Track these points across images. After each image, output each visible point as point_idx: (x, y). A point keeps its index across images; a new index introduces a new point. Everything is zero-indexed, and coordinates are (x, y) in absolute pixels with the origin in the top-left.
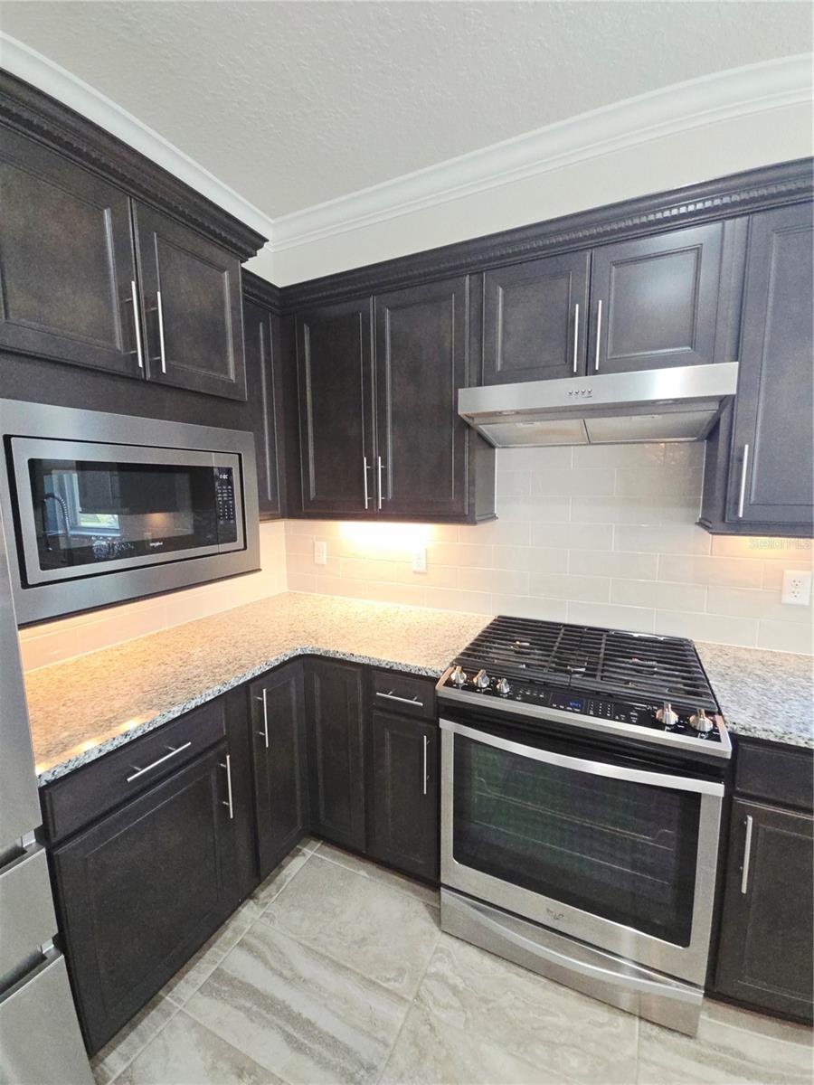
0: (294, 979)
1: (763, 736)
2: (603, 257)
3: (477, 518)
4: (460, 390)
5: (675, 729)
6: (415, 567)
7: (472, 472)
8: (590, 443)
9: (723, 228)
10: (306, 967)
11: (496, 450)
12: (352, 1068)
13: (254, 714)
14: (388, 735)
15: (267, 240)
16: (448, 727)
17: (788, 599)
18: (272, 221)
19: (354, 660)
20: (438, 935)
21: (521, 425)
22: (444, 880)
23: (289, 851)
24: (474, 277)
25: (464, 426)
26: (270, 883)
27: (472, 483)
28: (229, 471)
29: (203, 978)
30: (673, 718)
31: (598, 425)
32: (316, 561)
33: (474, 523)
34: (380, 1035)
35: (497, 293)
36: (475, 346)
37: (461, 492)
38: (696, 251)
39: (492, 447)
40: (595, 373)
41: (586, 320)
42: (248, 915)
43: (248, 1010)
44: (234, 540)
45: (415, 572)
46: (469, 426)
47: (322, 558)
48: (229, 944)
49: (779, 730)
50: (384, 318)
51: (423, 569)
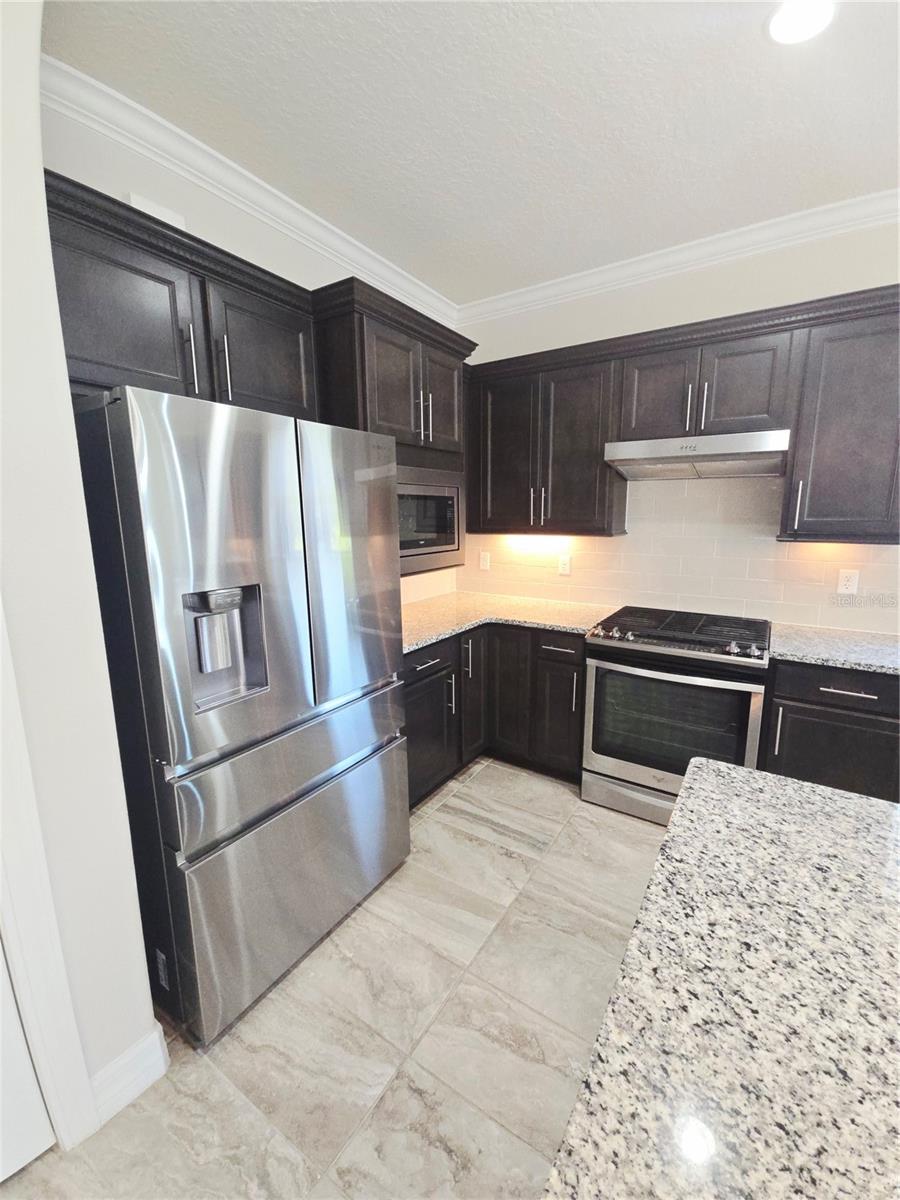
0: (491, 811)
1: (791, 658)
2: (709, 352)
3: (613, 532)
4: (606, 445)
5: (737, 655)
6: (561, 571)
7: (611, 501)
8: (700, 477)
9: (792, 336)
10: (496, 807)
11: (628, 482)
12: (535, 843)
13: (463, 655)
14: (548, 675)
15: (477, 345)
16: (591, 663)
17: (842, 590)
18: (457, 307)
19: (526, 625)
20: (580, 802)
21: (648, 466)
22: (584, 766)
23: (472, 760)
24: (618, 362)
25: (608, 466)
26: (464, 773)
27: (611, 507)
28: (452, 499)
29: (436, 807)
30: (737, 650)
31: (702, 466)
32: (482, 567)
33: (611, 535)
34: (549, 833)
35: (634, 373)
36: (617, 410)
37: (602, 513)
38: (771, 352)
39: (626, 480)
40: (702, 433)
41: (696, 394)
42: (453, 785)
43: (467, 820)
44: (454, 543)
45: (561, 575)
46: (610, 466)
47: (486, 564)
48: (448, 795)
49: (800, 655)
50: (549, 389)
51: (568, 572)
